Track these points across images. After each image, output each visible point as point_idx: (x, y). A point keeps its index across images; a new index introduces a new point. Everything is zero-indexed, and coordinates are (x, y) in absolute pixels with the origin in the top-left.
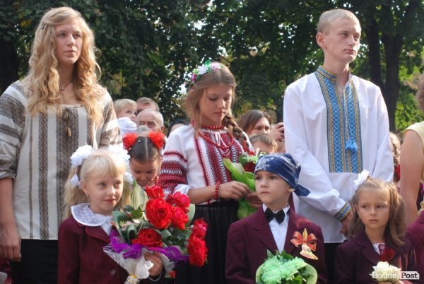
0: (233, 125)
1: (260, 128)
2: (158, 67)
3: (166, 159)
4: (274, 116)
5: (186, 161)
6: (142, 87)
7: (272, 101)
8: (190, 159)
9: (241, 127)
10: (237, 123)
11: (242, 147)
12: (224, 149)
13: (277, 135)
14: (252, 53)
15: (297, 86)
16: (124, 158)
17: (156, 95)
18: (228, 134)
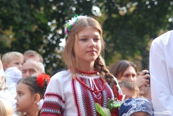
0: (106, 72)
1: (128, 75)
2: (42, 24)
3: (47, 99)
4: (140, 65)
5: (64, 102)
6: (28, 41)
7: (139, 52)
8: (68, 101)
9: (112, 74)
10: (109, 70)
11: (112, 91)
12: (97, 94)
13: (142, 82)
14: (121, 13)
15: (161, 40)
16: (12, 103)
17: (40, 48)
18: (100, 79)
